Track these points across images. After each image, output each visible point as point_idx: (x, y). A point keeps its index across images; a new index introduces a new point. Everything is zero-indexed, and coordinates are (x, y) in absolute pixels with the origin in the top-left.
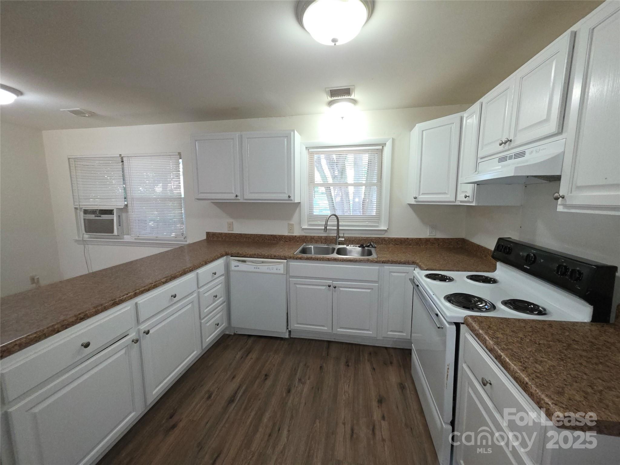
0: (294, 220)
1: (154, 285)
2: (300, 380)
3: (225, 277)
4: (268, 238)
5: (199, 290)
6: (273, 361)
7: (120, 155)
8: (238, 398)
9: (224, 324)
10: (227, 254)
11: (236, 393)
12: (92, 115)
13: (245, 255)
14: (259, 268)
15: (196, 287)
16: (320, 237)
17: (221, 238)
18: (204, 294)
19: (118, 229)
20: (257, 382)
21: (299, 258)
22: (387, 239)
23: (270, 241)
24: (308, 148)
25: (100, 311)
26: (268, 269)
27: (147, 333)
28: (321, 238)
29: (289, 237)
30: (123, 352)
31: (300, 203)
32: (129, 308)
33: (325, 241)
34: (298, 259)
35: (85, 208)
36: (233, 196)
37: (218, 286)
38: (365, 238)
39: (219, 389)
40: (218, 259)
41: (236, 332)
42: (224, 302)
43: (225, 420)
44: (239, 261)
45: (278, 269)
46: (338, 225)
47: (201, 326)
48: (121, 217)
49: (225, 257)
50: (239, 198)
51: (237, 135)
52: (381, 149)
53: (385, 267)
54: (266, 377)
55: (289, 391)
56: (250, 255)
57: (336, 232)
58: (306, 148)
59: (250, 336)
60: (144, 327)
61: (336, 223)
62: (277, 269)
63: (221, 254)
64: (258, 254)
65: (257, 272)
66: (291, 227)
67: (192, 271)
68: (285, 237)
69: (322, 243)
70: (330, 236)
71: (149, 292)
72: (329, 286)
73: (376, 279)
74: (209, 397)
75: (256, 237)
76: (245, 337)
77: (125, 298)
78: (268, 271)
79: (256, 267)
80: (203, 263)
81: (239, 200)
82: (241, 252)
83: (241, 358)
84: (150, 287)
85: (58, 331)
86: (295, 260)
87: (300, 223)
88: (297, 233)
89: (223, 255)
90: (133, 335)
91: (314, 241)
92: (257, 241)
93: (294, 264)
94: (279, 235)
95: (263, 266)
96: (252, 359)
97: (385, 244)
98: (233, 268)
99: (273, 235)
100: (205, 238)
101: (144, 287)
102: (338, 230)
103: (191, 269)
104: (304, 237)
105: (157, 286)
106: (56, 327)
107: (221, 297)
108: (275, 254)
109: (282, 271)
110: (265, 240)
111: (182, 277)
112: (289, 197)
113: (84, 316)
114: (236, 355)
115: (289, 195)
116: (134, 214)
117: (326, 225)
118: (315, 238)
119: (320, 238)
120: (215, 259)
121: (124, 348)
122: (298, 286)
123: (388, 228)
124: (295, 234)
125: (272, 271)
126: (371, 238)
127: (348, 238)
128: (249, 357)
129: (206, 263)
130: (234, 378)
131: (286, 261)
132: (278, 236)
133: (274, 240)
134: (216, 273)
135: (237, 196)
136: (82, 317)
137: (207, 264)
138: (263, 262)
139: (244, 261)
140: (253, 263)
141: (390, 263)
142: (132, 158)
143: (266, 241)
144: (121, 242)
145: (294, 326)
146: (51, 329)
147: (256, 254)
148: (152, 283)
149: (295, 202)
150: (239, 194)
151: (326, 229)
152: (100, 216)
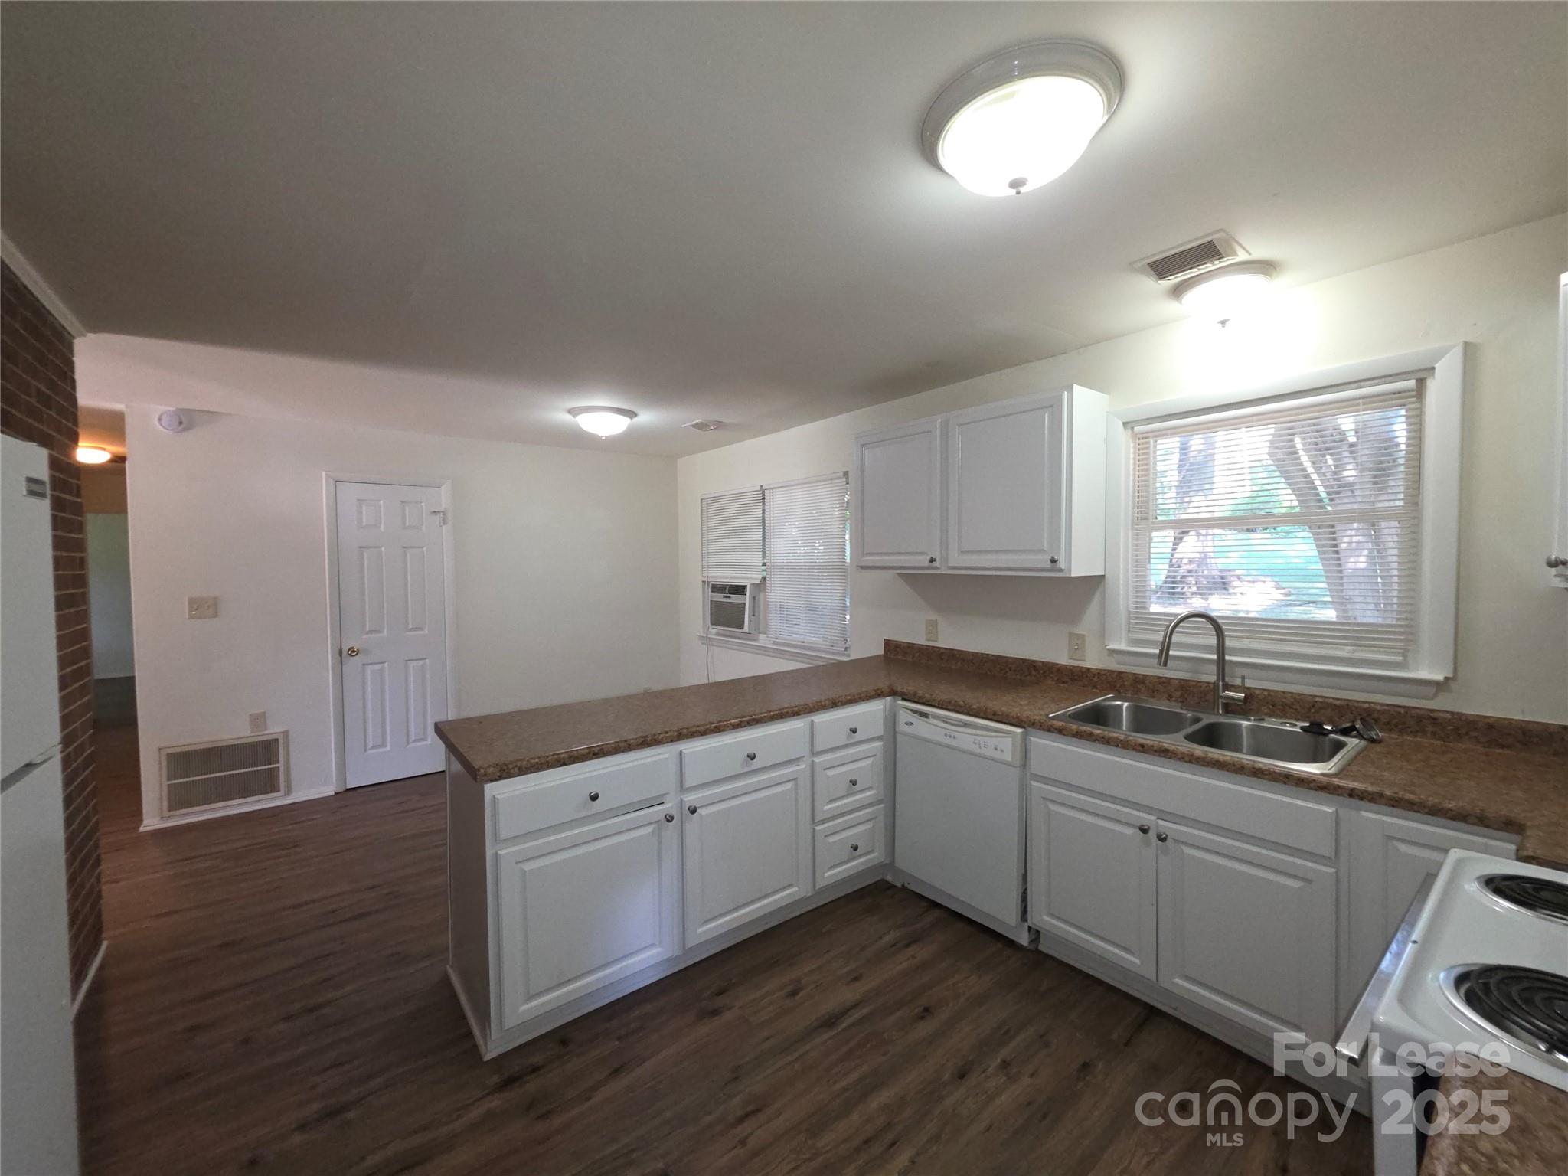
0: (1088, 624)
1: (716, 727)
2: (1005, 1065)
3: (884, 746)
4: (1013, 667)
5: (814, 759)
6: (960, 985)
7: (761, 486)
8: (844, 1025)
9: (876, 854)
10: (893, 693)
11: (845, 1012)
12: (719, 425)
13: (928, 701)
14: (954, 737)
15: (808, 747)
16: (1164, 680)
17: (911, 656)
18: (825, 769)
19: (750, 621)
20: (898, 1014)
21: (1056, 729)
22: (1449, 716)
23: (1018, 677)
24: (1133, 425)
25: (622, 749)
26: (975, 743)
27: (693, 811)
28: (1169, 683)
29: (1071, 670)
30: (649, 829)
31: (1103, 577)
32: (666, 756)
33: (1182, 695)
34: (1053, 732)
35: (714, 581)
36: (924, 560)
37: (865, 762)
38: (1337, 702)
39: (817, 986)
40: (868, 700)
41: (906, 885)
42: (879, 802)
43: (796, 1055)
44: (915, 712)
45: (999, 748)
46: (1221, 649)
47: (814, 837)
48: (757, 599)
49: (889, 699)
50: (938, 566)
51: (940, 420)
52: (1412, 390)
53: (1364, 814)
54: (926, 1014)
55: (962, 1075)
56: (939, 701)
57: (1214, 668)
58: (1125, 424)
59: (935, 905)
60: (690, 799)
61: (1213, 641)
62: (996, 749)
63: (878, 689)
64: (956, 701)
65: (949, 747)
66: (1077, 643)
67: (799, 715)
68: (1058, 670)
69: (1170, 697)
70: (1200, 682)
71: (705, 737)
72: (1144, 830)
73: (1327, 850)
74: (794, 993)
75: (986, 662)
76: (924, 904)
77: (662, 738)
78: (976, 749)
79: (947, 732)
80: (827, 702)
81: (936, 568)
82: (920, 693)
83: (893, 946)
84: (707, 729)
85: (564, 764)
86: (1047, 733)
87: (1102, 634)
88: (1093, 661)
89: (882, 692)
90: (669, 807)
91: (1143, 689)
92: (989, 673)
93: (1041, 742)
94: (1043, 662)
95: (962, 733)
96: (913, 957)
97: (1434, 733)
98: (901, 727)
99: (1028, 660)
100: (881, 652)
101: (698, 726)
102: (1221, 663)
103: (796, 709)
104: (1114, 676)
105: (721, 729)
106: (562, 756)
107: (870, 788)
108: (996, 708)
109: (1007, 757)
110: (1008, 670)
111: (773, 722)
112: (1053, 561)
113: (600, 750)
114: (885, 934)
115: (1052, 557)
116: (774, 597)
117: (1166, 645)
118: (1147, 682)
119: (1164, 683)
120: (860, 698)
121: (651, 823)
122: (1053, 807)
123: (1450, 675)
124: (1087, 665)
125: (983, 751)
126: (1367, 706)
127: (1266, 693)
128: (911, 951)
129: (835, 704)
130: (856, 979)
131: (1019, 730)
132: (1041, 664)
133: (1030, 675)
134: (856, 729)
135: (932, 560)
136: (596, 751)
137: (836, 706)
138: (966, 725)
139: (924, 715)
140: (944, 722)
141: (1386, 805)
142: (777, 490)
143: (1008, 674)
144: (753, 645)
145: (1040, 917)
146: (556, 757)
147: (953, 702)
148: (713, 723)
149: (1073, 575)
150: (937, 555)
151: (1164, 658)
152: (729, 597)
